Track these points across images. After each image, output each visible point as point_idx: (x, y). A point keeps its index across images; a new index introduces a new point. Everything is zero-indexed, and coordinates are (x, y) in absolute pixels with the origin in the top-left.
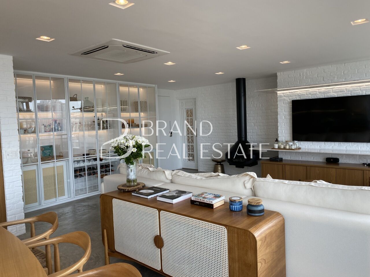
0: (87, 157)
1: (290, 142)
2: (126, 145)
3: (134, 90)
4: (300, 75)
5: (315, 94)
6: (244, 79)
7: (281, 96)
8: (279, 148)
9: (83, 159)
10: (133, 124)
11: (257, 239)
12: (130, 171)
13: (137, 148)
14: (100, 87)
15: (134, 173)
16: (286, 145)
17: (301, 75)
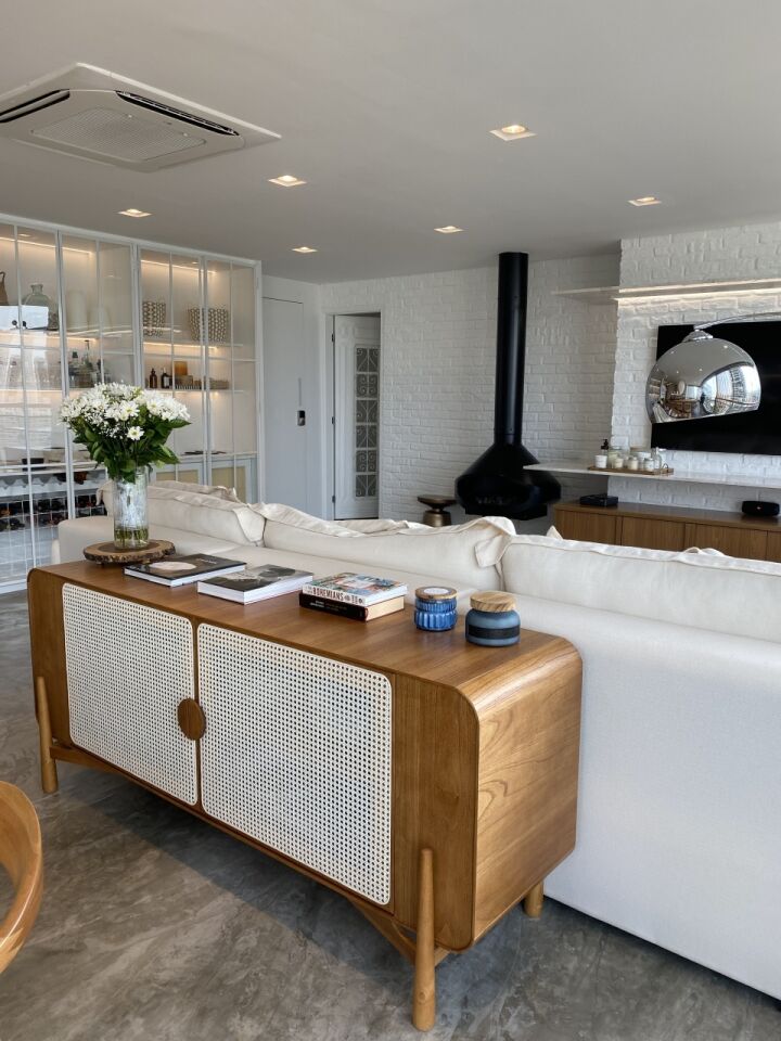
0: (33, 469)
1: (645, 450)
2: (108, 415)
3: (188, 274)
4: (689, 251)
5: (728, 309)
6: (523, 258)
7: (627, 314)
8: (610, 467)
9: (22, 473)
10: (185, 378)
11: (481, 717)
12: (125, 503)
13: (144, 429)
14: (81, 258)
15: (139, 511)
16: (630, 459)
17: (693, 250)
